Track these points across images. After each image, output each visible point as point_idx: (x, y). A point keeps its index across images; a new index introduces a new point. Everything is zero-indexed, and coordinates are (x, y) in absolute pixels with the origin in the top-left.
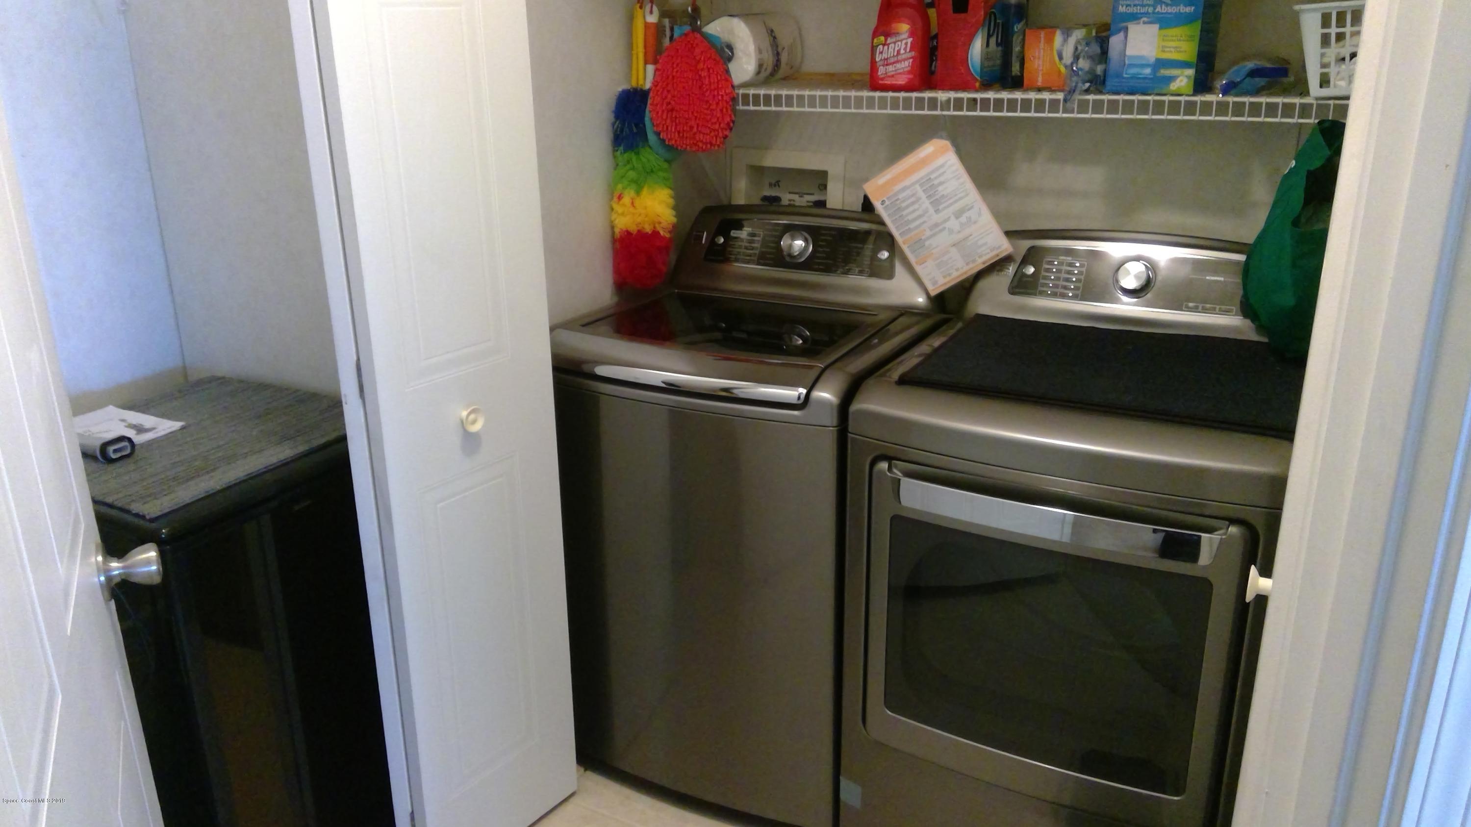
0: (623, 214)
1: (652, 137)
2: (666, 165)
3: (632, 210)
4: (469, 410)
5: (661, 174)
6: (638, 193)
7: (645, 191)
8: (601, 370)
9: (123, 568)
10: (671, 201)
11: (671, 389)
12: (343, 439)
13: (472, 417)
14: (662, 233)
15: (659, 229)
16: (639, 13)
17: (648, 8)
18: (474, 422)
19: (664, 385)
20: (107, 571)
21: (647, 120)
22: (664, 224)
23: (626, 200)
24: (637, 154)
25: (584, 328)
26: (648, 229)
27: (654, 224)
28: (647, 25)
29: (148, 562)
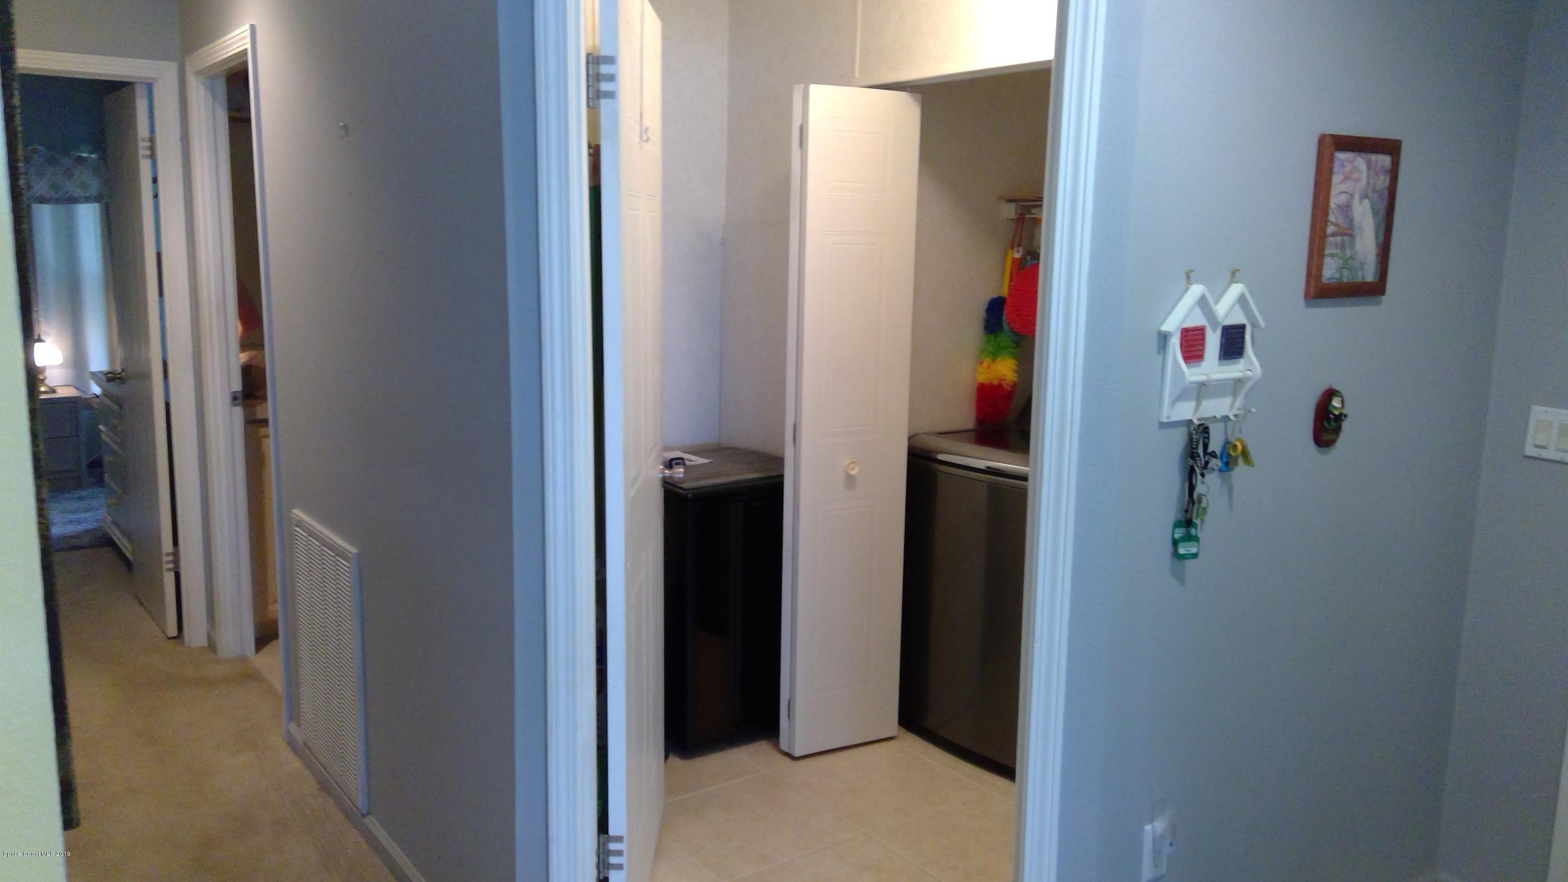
0: (982, 373)
1: (1005, 326)
2: (1014, 345)
3: (988, 371)
4: (851, 461)
5: (1010, 349)
6: (994, 360)
7: (999, 359)
8: (941, 457)
9: (671, 474)
10: (1015, 367)
11: (990, 471)
12: (782, 476)
13: (852, 466)
14: (1005, 386)
15: (1003, 383)
16: (1010, 252)
17: (1016, 249)
18: (853, 469)
19: (985, 468)
20: (663, 473)
21: (1004, 318)
22: (1007, 382)
23: (985, 364)
24: (996, 336)
25: (939, 435)
26: (995, 382)
27: (1000, 380)
28: (1014, 260)
29: (679, 473)
